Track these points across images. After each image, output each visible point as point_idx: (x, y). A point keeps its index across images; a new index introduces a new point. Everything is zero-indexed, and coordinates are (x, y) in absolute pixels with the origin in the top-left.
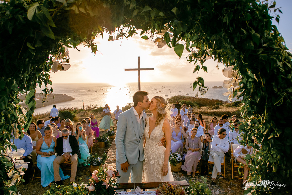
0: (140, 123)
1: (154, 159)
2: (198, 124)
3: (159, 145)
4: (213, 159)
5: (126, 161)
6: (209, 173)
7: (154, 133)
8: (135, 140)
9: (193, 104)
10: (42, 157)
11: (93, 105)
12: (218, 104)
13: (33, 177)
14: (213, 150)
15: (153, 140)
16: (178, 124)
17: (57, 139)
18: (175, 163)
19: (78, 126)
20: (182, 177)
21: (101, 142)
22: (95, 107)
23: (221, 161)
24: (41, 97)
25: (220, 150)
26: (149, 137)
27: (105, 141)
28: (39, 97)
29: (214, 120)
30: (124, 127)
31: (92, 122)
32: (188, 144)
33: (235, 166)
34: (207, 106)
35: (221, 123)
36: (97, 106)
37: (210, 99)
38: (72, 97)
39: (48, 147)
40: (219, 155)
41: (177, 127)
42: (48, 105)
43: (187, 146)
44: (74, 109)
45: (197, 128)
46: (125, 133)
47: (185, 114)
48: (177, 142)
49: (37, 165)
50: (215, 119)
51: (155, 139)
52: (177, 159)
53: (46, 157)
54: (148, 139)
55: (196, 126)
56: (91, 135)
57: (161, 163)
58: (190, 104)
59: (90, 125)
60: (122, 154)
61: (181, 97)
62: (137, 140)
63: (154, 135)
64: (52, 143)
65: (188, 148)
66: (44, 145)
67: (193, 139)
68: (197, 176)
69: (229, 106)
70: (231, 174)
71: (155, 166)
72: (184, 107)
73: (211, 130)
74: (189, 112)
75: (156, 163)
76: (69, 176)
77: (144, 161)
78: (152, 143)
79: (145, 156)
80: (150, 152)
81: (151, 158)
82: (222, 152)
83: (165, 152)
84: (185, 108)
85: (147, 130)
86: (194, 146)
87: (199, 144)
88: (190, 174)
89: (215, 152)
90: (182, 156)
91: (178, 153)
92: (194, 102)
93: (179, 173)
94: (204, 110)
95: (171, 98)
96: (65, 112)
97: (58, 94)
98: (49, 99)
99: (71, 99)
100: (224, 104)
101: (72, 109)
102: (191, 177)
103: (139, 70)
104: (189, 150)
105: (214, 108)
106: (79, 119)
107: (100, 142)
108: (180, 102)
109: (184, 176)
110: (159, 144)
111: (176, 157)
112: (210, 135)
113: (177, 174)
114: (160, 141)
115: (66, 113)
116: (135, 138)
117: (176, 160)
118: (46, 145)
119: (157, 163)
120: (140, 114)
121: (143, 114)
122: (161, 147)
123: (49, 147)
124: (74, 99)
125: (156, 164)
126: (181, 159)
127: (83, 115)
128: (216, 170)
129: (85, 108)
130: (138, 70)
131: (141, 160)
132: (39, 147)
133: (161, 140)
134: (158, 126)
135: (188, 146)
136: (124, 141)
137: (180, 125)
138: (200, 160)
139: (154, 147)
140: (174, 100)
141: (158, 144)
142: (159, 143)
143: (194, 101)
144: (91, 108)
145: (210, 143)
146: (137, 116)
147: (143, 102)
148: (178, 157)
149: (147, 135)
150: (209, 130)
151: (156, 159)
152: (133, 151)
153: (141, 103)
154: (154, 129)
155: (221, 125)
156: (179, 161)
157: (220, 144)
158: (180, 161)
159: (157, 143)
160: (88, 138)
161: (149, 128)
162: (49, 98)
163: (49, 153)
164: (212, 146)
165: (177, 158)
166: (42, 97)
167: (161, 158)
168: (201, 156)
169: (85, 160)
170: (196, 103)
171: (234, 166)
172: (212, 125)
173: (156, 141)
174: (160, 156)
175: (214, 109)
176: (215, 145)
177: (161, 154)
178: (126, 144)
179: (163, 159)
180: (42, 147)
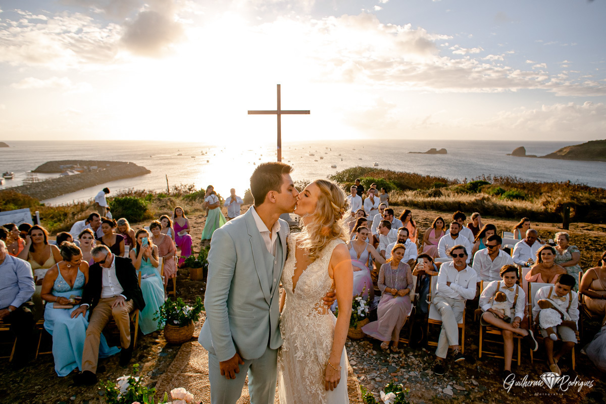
0: (272, 253)
1: (305, 347)
2: (406, 234)
3: (319, 313)
4: (441, 315)
5: (234, 352)
6: (429, 342)
7: (305, 282)
8: (259, 299)
9: (388, 184)
10: (54, 308)
11: (185, 186)
12: (438, 186)
13: (38, 351)
14: (440, 294)
15: (304, 299)
16: (361, 232)
17: (89, 266)
18: (355, 321)
19: (141, 235)
20: (369, 351)
21: (195, 267)
22: (190, 190)
23: (458, 319)
24: (83, 168)
25: (455, 296)
26: (293, 291)
27: (205, 265)
28: (79, 168)
29: (438, 223)
30: (229, 267)
31: (176, 225)
32: (383, 279)
33: (488, 330)
34: (416, 189)
35: (454, 232)
36: (194, 186)
37: (423, 176)
38: (145, 168)
39: (70, 288)
40: (452, 306)
41: (359, 240)
42: (98, 184)
43: (381, 284)
44: (148, 193)
45: (404, 242)
46: (232, 282)
47: (373, 209)
48: (360, 273)
49: (44, 325)
50: (440, 221)
51: (308, 298)
52: (359, 312)
53: (66, 309)
54: (291, 294)
55: (400, 239)
56: (171, 253)
57: (322, 358)
58: (382, 184)
59: (172, 231)
60: (223, 338)
61: (363, 171)
62: (265, 300)
63: (306, 287)
64: (77, 279)
65: (385, 288)
66: (61, 283)
67: (395, 268)
68: (402, 351)
69: (462, 190)
70: (478, 346)
71: (306, 364)
72: (372, 192)
73: (429, 245)
74: (383, 204)
75: (311, 357)
76: (119, 348)
77: (280, 348)
78: (299, 304)
79: (284, 334)
80: (296, 329)
81: (298, 344)
82: (460, 298)
83: (333, 330)
84: (373, 195)
85: (289, 270)
86: (398, 283)
87: (409, 280)
88: (387, 347)
89: (444, 299)
90: (370, 303)
91: (360, 298)
92: (390, 182)
93: (362, 343)
94: (410, 198)
95: (344, 172)
96: (125, 200)
97: (117, 162)
98: (100, 171)
99: (142, 172)
100: (450, 187)
101: (143, 192)
102: (388, 351)
103: (279, 112)
104: (386, 292)
105: (432, 194)
106: (156, 215)
107: (193, 268)
108: (361, 180)
109: (374, 349)
110: (320, 309)
111: (358, 307)
112: (430, 259)
113: (359, 345)
114: (323, 302)
115: (129, 202)
116: (260, 295)
117: (357, 313)
118: (65, 282)
119: (313, 357)
120: (271, 228)
121: (279, 226)
122: (325, 316)
123: (72, 287)
124: (149, 172)
125: (309, 361)
126: (367, 311)
127: (164, 206)
128: (448, 340)
129: (170, 192)
130: (277, 114)
131: (274, 347)
132: (48, 285)
133: (325, 299)
134: (318, 261)
135: (384, 284)
136: (229, 302)
137: (365, 236)
138: (409, 315)
139: (305, 317)
140: (349, 177)
141: (316, 309)
142: (320, 306)
143: (390, 179)
144: (182, 192)
145: (432, 277)
146: (264, 232)
147: (279, 192)
148: (360, 306)
149: (288, 283)
150: (425, 244)
151: (309, 348)
152: (254, 328)
153: (276, 194)
154: (305, 268)
155: (455, 235)
156: (363, 315)
157: (457, 282)
158: (365, 315)
159: (313, 306)
160: (165, 261)
161: (296, 266)
162: (99, 169)
163: (72, 300)
164: (437, 285)
165: (360, 309)
166: (85, 167)
167: (324, 345)
168: (412, 306)
169: (156, 313)
170: (395, 183)
171: (487, 332)
172: (432, 235)
173: (311, 303)
174: (320, 341)
175: (430, 195)
176: (446, 283)
177: (325, 335)
178: (236, 310)
179: (327, 348)
180: (56, 287)
